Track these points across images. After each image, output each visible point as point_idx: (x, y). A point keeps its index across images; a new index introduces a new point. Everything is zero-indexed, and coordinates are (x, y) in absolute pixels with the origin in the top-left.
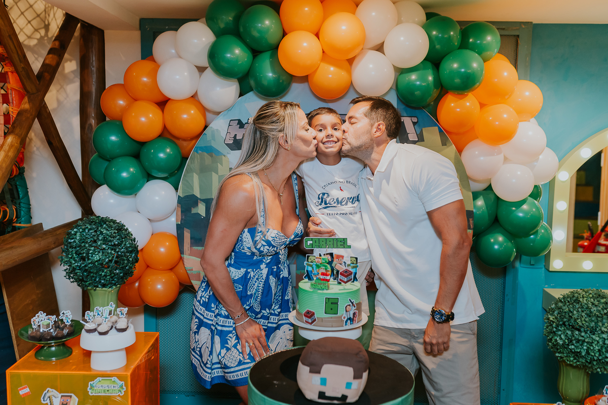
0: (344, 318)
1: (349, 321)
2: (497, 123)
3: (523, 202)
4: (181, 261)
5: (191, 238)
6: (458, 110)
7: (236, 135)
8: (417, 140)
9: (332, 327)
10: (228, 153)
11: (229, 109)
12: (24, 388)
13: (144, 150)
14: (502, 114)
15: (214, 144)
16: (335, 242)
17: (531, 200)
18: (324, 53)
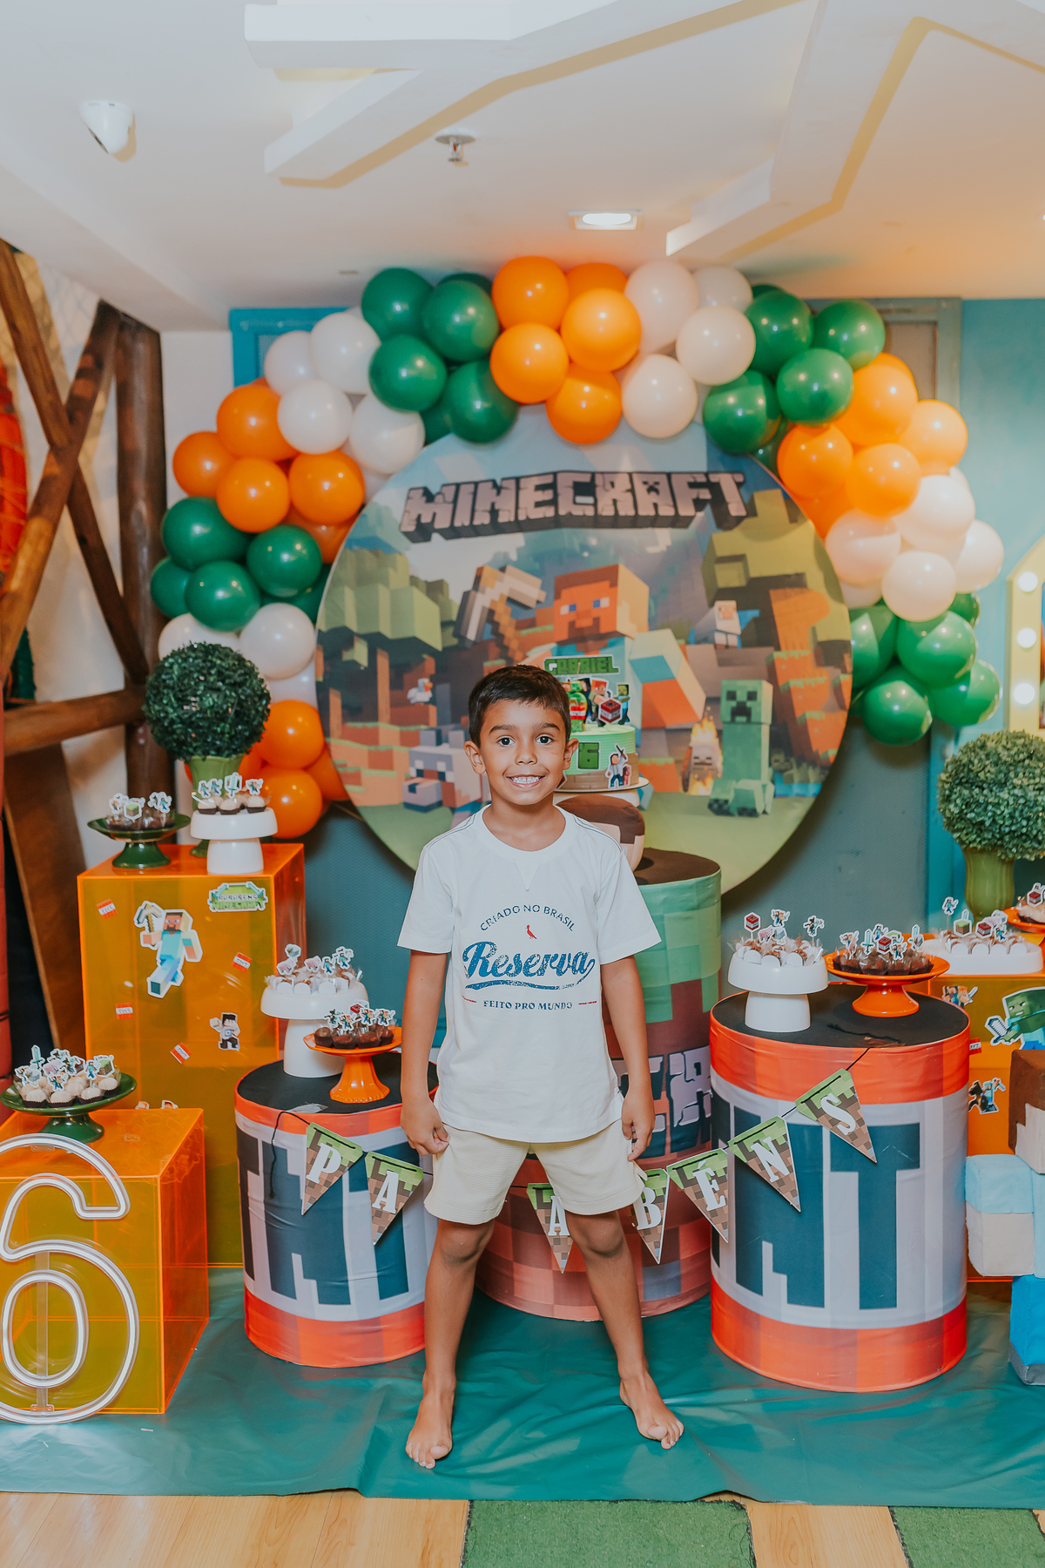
0: (609, 774)
1: (617, 780)
2: (883, 478)
3: (938, 621)
4: (326, 752)
5: (344, 706)
6: (814, 456)
7: (419, 517)
8: (743, 513)
9: (590, 788)
10: (407, 549)
11: (406, 469)
12: (107, 904)
13: (255, 548)
14: (892, 461)
15: (381, 534)
16: (593, 663)
17: (953, 618)
18: (571, 361)
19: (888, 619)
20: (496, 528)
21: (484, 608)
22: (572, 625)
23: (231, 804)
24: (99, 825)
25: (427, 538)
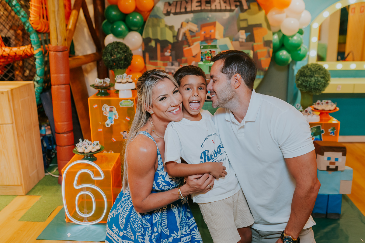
3: (294, 35)
5: (149, 57)
7: (167, 10)
8: (247, 8)
10: (164, 18)
12: (95, 105)
13: (127, 18)
15: (158, 14)
17: (298, 35)
19: (281, 35)
20: (186, 12)
21: (183, 33)
22: (205, 37)
23: (124, 81)
24: (93, 86)
25: (169, 15)
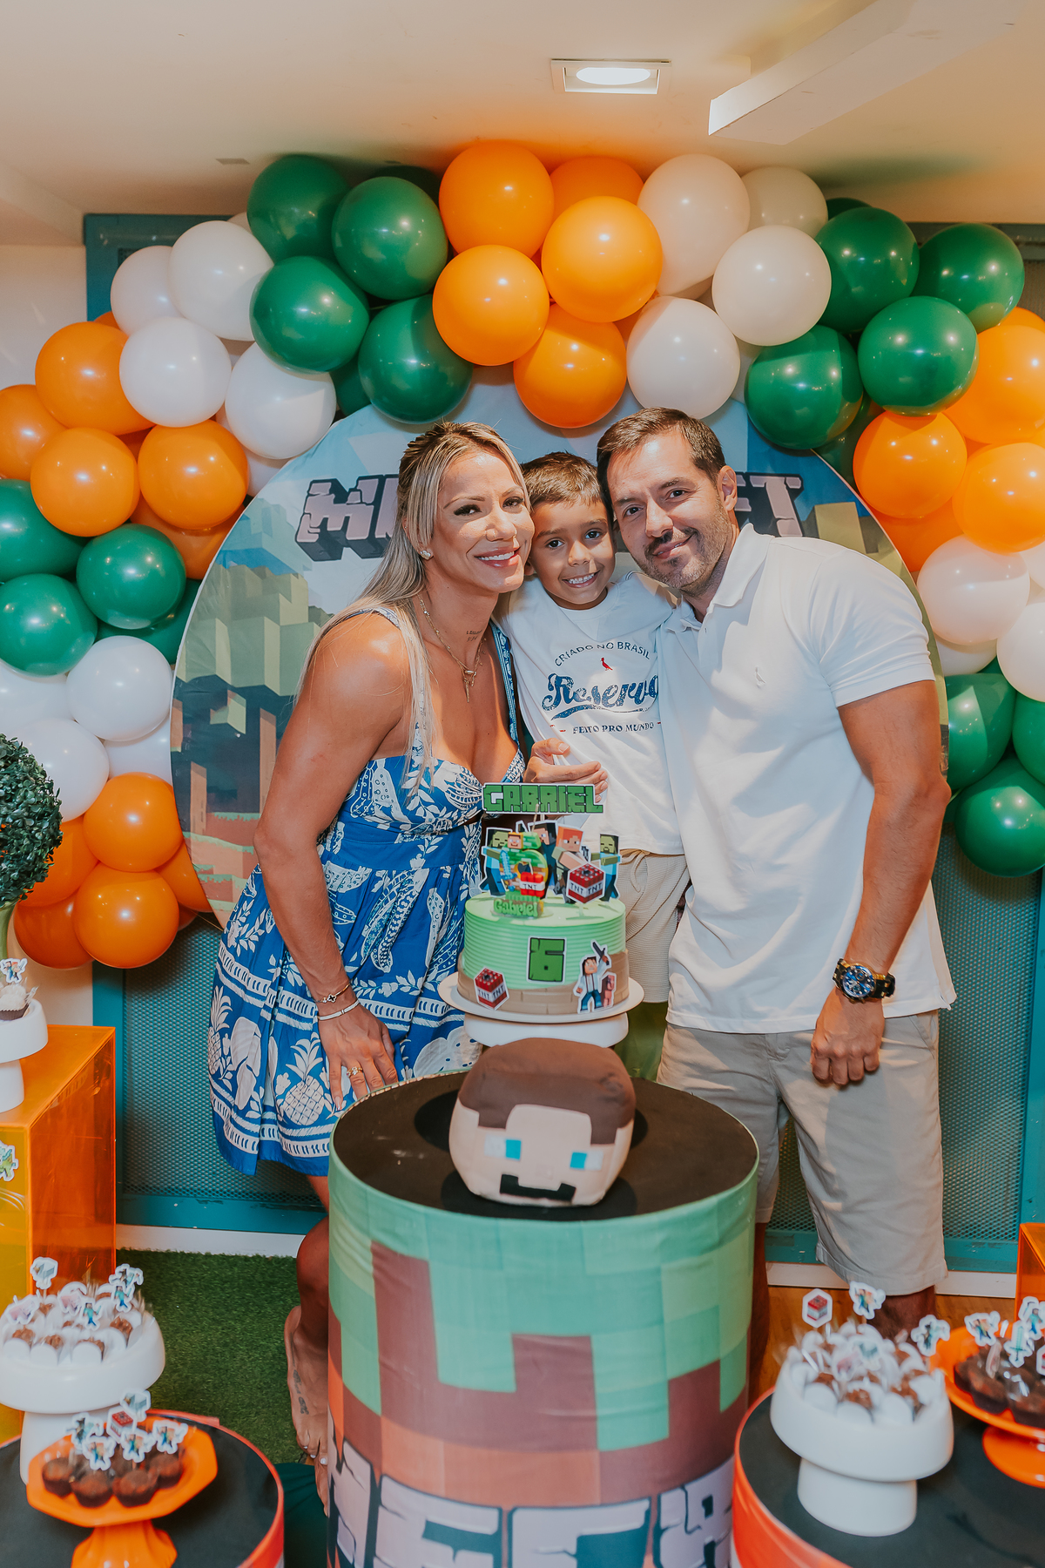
0: (579, 991)
1: (592, 999)
2: (1011, 493)
4: (184, 848)
6: (909, 458)
7: (325, 521)
9: (547, 1013)
10: (305, 569)
11: (308, 452)
13: (88, 558)
14: (1025, 468)
15: (268, 545)
16: (562, 796)
18: (552, 303)
25: (336, 555)
